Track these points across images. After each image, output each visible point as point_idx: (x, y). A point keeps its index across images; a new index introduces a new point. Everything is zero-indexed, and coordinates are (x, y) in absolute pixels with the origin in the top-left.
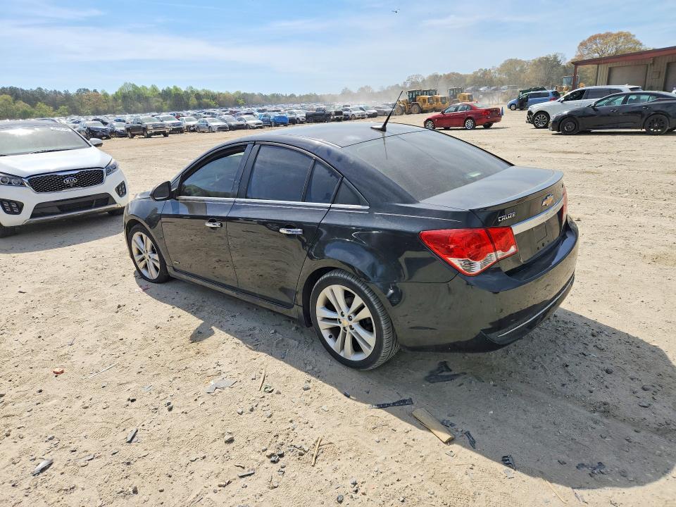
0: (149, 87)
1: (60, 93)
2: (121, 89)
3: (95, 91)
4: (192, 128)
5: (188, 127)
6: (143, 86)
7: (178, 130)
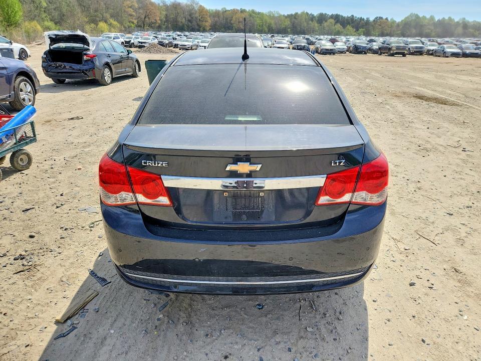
0: (428, 17)
1: (363, 19)
2: (406, 18)
3: (387, 19)
4: (431, 52)
5: (429, 51)
6: (424, 16)
7: (419, 52)
